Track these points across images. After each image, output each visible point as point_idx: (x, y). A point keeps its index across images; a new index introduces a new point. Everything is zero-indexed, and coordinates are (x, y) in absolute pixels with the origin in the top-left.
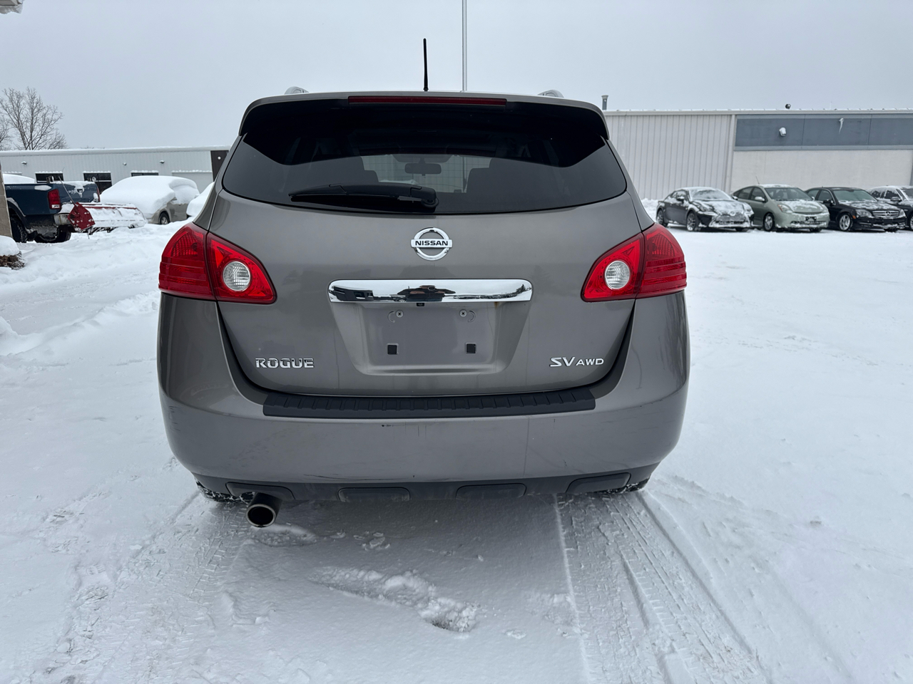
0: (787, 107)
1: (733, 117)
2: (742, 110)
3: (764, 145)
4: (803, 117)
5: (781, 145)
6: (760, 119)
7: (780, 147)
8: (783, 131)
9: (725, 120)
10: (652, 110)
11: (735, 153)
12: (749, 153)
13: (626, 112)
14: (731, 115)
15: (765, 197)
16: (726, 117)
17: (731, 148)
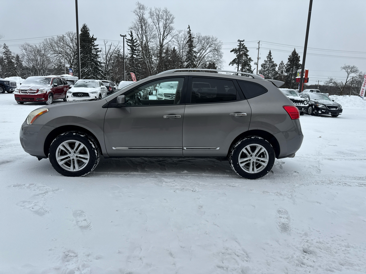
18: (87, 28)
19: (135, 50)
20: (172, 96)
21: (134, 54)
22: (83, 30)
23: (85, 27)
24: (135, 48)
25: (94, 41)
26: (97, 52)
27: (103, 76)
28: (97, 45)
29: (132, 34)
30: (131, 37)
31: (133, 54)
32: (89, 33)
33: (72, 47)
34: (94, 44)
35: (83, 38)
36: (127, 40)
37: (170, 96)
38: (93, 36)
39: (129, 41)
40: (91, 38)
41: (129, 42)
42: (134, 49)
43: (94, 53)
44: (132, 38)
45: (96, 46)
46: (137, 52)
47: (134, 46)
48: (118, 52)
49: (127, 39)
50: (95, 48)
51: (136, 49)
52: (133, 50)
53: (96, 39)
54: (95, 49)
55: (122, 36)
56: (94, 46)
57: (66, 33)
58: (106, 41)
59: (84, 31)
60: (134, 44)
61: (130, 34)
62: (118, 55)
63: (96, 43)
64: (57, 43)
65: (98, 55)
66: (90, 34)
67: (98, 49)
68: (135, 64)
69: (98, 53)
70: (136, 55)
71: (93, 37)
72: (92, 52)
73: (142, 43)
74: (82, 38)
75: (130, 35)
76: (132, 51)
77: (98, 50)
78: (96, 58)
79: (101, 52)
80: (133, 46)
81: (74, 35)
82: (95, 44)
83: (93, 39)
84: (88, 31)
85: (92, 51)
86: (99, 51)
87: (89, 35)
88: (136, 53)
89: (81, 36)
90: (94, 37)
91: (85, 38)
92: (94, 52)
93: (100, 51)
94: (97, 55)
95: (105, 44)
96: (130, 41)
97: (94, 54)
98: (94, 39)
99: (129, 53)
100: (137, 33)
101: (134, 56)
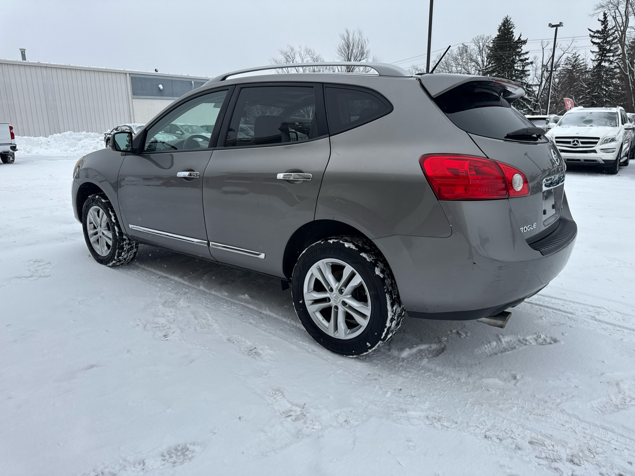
0: (156, 70)
1: (128, 75)
2: (133, 70)
3: (151, 96)
4: (171, 79)
5: (162, 96)
6: (145, 78)
7: (161, 97)
8: (161, 86)
9: (123, 76)
10: (67, 64)
11: (133, 100)
12: (142, 100)
13: (47, 64)
14: (126, 73)
15: (181, 131)
16: (123, 74)
17: (130, 96)
18: (510, 24)
19: (609, 51)
20: (574, 142)
21: (605, 61)
22: (502, 28)
23: (508, 21)
24: (608, 47)
25: (522, 46)
26: (524, 66)
27: (531, 110)
28: (527, 53)
29: (605, 18)
30: (602, 24)
31: (601, 60)
32: (512, 32)
33: (480, 63)
34: (520, 52)
35: (500, 43)
36: (592, 34)
37: (569, 143)
38: (521, 35)
39: (596, 35)
40: (516, 42)
41: (596, 37)
42: (605, 49)
43: (519, 68)
44: (605, 27)
45: (524, 54)
46: (611, 54)
47: (608, 43)
48: (573, 61)
49: (592, 31)
50: (522, 58)
51: (612, 48)
52: (603, 52)
53: (525, 42)
54: (521, 60)
55: (553, 26)
56: (520, 56)
57: (473, 39)
58: (546, 41)
59: (504, 30)
60: (608, 39)
61: (602, 18)
62: (573, 66)
63: (524, 49)
64: (456, 59)
65: (526, 71)
66: (514, 34)
67: (528, 59)
68: (604, 80)
69: (526, 68)
70: (609, 60)
71: (519, 39)
72: (516, 68)
73: (622, 34)
74: (498, 43)
75: (602, 21)
76: (600, 55)
77: (527, 61)
78: (521, 78)
79: (534, 64)
80: (605, 43)
81: (487, 40)
82: (522, 52)
83: (519, 42)
84: (512, 30)
85: (516, 65)
86: (528, 64)
87: (513, 36)
88: (610, 56)
89: (497, 40)
90: (522, 39)
91: (503, 43)
92: (518, 66)
93: (532, 63)
94: (523, 72)
95: (543, 49)
96: (599, 35)
97: (518, 70)
98: (522, 42)
99: (594, 59)
100: (614, 14)
101: (603, 64)
